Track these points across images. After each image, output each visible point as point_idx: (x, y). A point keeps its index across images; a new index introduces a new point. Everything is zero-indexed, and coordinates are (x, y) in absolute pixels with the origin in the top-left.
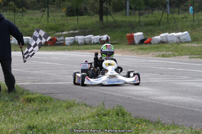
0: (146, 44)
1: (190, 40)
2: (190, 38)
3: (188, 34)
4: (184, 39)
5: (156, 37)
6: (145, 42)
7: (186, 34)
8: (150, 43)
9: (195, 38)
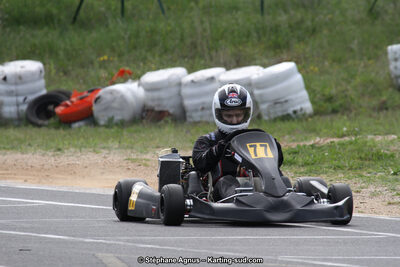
0: (66, 122)
1: (308, 107)
2: (304, 94)
3: (298, 77)
4: (276, 103)
5: (120, 87)
6: (59, 110)
7: (286, 76)
8: (87, 116)
9: (330, 99)
